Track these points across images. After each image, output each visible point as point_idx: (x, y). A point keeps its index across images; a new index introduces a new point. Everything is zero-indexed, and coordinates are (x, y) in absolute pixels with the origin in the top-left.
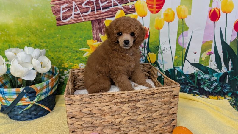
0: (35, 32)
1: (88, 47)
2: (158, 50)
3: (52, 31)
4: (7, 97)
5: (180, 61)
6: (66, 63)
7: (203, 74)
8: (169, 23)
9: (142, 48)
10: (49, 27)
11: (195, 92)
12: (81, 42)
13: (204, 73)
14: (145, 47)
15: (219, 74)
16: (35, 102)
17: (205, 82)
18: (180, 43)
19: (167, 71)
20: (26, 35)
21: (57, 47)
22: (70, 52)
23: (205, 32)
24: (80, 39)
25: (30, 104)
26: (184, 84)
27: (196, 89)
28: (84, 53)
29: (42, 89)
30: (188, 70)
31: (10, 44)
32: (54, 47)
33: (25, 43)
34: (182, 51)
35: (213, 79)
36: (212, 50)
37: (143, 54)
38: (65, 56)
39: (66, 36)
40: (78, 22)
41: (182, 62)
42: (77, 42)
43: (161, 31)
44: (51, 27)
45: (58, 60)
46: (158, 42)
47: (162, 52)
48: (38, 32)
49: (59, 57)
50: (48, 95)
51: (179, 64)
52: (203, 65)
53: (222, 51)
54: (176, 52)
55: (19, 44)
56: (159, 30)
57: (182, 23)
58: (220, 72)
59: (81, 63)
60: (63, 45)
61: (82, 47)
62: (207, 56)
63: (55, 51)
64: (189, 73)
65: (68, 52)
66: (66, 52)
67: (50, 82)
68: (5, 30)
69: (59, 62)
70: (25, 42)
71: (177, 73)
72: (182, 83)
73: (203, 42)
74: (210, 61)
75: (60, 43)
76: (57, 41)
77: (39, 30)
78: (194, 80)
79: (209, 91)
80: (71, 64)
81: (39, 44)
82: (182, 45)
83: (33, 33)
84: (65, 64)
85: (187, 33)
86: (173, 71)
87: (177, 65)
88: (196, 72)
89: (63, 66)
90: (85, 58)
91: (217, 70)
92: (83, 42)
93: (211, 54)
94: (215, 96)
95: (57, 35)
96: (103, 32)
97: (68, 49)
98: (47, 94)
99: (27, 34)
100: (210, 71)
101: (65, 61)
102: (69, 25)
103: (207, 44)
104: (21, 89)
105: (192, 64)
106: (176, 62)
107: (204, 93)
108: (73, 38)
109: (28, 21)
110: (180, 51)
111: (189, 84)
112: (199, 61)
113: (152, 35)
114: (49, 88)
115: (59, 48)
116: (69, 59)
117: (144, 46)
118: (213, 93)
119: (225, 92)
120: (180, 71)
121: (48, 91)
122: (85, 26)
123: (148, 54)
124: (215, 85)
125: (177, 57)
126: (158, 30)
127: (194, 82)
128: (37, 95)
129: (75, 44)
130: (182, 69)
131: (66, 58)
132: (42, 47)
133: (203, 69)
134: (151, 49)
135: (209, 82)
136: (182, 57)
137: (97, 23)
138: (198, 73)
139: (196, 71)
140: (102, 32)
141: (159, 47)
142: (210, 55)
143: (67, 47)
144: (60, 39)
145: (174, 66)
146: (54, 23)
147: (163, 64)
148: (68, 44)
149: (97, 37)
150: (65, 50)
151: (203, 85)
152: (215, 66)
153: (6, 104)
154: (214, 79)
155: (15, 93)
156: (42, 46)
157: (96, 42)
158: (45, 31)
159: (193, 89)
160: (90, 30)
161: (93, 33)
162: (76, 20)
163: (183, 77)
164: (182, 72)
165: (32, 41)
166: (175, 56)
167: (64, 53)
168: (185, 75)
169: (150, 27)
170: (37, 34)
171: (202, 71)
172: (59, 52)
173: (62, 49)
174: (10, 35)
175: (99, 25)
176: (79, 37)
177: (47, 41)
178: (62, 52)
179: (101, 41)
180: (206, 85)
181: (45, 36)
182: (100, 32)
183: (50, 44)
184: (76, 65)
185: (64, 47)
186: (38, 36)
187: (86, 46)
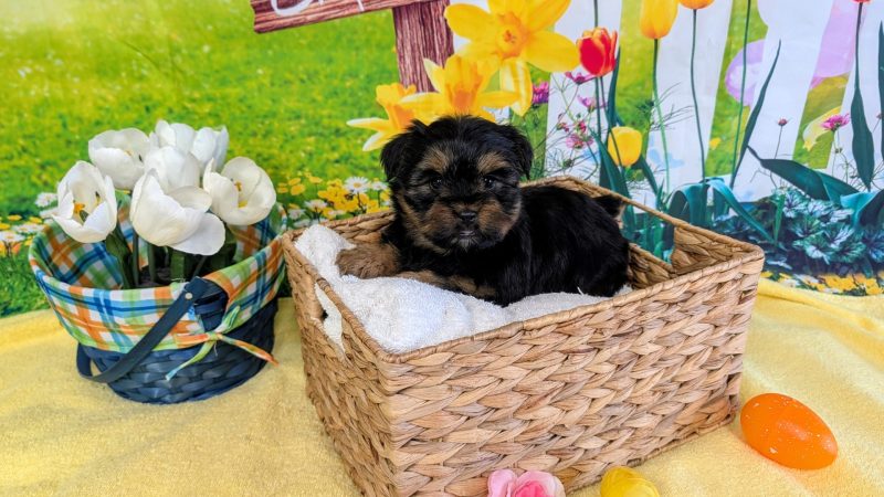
0: (166, 60)
1: (381, 113)
2: (648, 116)
3: (238, 54)
4: (120, 320)
5: (727, 154)
6: (297, 176)
7: (803, 199)
8: (695, 11)
9: (589, 111)
10: (226, 38)
11: (777, 266)
12: (352, 95)
13: (808, 197)
14: (601, 104)
15: (862, 197)
16: (224, 334)
17: (809, 229)
18: (731, 89)
19: (679, 194)
20: (132, 71)
21: (257, 117)
22: (310, 135)
23: (823, 45)
24: (348, 84)
25: (204, 344)
27: (777, 255)
28: (365, 136)
29: (245, 285)
30: (754, 184)
31: (64, 111)
32: (246, 118)
33: (129, 103)
34: (737, 119)
35: (839, 215)
36: (845, 110)
37: (593, 133)
38: (291, 152)
39: (291, 72)
40: (343, 16)
41: (732, 159)
42: (336, 93)
43: (662, 42)
44: (232, 37)
46: (649, 84)
47: (665, 123)
48: (178, 59)
49: (266, 156)
50: (262, 306)
51: (722, 165)
52: (806, 165)
53: (880, 112)
54: (714, 120)
55: (108, 110)
56: (656, 41)
57: (746, 12)
58: (866, 191)
59: (355, 174)
60: (282, 111)
61: (356, 112)
62: (823, 131)
63: (249, 132)
64: (755, 198)
65: (303, 136)
66: (293, 137)
67: (268, 257)
68: (45, 55)
70: (132, 100)
71: (714, 201)
73: (813, 82)
74: (833, 149)
75: (270, 102)
76: (256, 94)
77: (184, 51)
78: (771, 221)
79: (822, 258)
80: (313, 180)
81: (185, 108)
82: (740, 94)
83: (157, 66)
84: (290, 183)
85: (760, 49)
86: (699, 192)
87: (716, 172)
88: (780, 193)
89: (286, 191)
90: (368, 157)
91: (857, 183)
92: (360, 94)
93: (838, 126)
94: (844, 276)
95: (257, 68)
96: (438, 52)
97: (303, 121)
98: (258, 302)
99: (135, 68)
100: (831, 187)
101: (292, 169)
102: (303, 28)
103: (829, 87)
104: (176, 290)
105: (767, 164)
106: (715, 161)
107: (804, 268)
108: (322, 77)
109: (137, 16)
110: (730, 118)
111: (751, 238)
112: (792, 152)
113: (629, 60)
114: (264, 280)
115: (267, 122)
116: (306, 162)
117: (598, 103)
118: (838, 267)
119: (879, 260)
120: (724, 192)
121: (264, 291)
122: (370, 28)
123: (610, 131)
124: (844, 239)
126: (653, 42)
127: (770, 229)
128: (228, 307)
129: (330, 102)
130: (732, 185)
131: (293, 160)
132: (196, 117)
133: (805, 180)
134: (623, 112)
135: (825, 228)
136: (734, 140)
137: (415, 17)
138: (788, 196)
139: (781, 188)
140: (434, 51)
141: (652, 104)
142: (834, 130)
143: (298, 117)
144: (268, 85)
145: (704, 175)
146: (245, 19)
147: (667, 170)
148: (301, 105)
149: (415, 72)
150: (290, 126)
151: (801, 239)
152: (850, 170)
153: (115, 349)
154: (843, 217)
155: (153, 304)
156: (196, 113)
157: (410, 92)
158: (208, 56)
160: (389, 47)
161: (402, 57)
162: (334, 8)
163: (732, 213)
164: (731, 194)
165: (157, 97)
166: (712, 136)
167: (286, 141)
168: (739, 206)
169: (621, 29)
170: (175, 67)
171: (803, 189)
172: (267, 135)
173: (276, 124)
174: (68, 76)
175: (423, 23)
176: (344, 75)
177: (218, 95)
178: (277, 137)
179: (432, 89)
180: (813, 239)
181: (207, 75)
182: (429, 51)
183: (228, 104)
184: (333, 182)
185: (288, 115)
186: (179, 75)
187: (372, 110)
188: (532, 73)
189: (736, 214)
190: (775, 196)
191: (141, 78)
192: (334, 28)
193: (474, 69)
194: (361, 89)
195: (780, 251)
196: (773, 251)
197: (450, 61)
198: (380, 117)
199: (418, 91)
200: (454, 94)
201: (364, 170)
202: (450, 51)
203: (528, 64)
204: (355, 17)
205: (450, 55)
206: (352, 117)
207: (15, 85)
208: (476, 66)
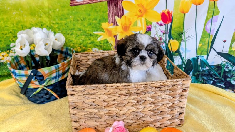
0: (47, 12)
1: (103, 30)
2: (181, 37)
3: (65, 12)
5: (205, 49)
6: (79, 46)
7: (231, 66)
8: (197, 6)
9: (163, 34)
11: (220, 86)
12: (95, 25)
13: (233, 65)
16: (44, 86)
17: (233, 75)
18: (207, 29)
19: (189, 60)
22: (83, 35)
24: (94, 22)
25: (39, 88)
26: (208, 75)
27: (221, 82)
28: (98, 37)
29: (51, 73)
30: (214, 60)
31: (23, 24)
32: (66, 29)
33: (37, 23)
34: (208, 38)
37: (164, 41)
38: (78, 40)
39: (79, 17)
40: (94, 3)
41: (207, 51)
42: (91, 24)
43: (186, 15)
44: (64, 7)
45: (70, 43)
46: (182, 27)
47: (186, 40)
48: (50, 12)
49: (71, 40)
50: (59, 80)
51: (203, 52)
52: (233, 55)
54: (201, 39)
56: (184, 14)
57: (213, 7)
59: (95, 47)
60: (76, 28)
61: (96, 30)
63: (67, 33)
64: (215, 64)
65: (81, 35)
66: (79, 35)
67: (60, 67)
68: (19, 9)
69: (71, 46)
71: (201, 63)
72: (206, 74)
75: (73, 25)
76: (69, 23)
77: (52, 10)
78: (220, 71)
80: (84, 48)
81: (51, 25)
82: (209, 31)
83: (45, 13)
84: (77, 48)
85: (217, 18)
86: (196, 60)
87: (201, 54)
88: (223, 63)
89: (76, 50)
90: (99, 43)
92: (97, 25)
95: (70, 16)
97: (82, 31)
98: (57, 79)
99: (39, 14)
101: (78, 44)
102: (83, 5)
104: (29, 72)
105: (219, 53)
106: (200, 51)
107: (230, 87)
108: (87, 19)
110: (206, 38)
111: (213, 76)
112: (228, 51)
113: (176, 20)
114: (59, 73)
115: (72, 31)
116: (82, 43)
117: (166, 32)
120: (204, 61)
121: (59, 76)
122: (101, 6)
123: (169, 40)
125: (201, 44)
127: (220, 74)
128: (45, 80)
129: (89, 26)
130: (207, 59)
131: (78, 42)
133: (232, 60)
134: (173, 35)
136: (207, 45)
137: (113, 4)
138: (226, 64)
139: (224, 62)
140: (118, 14)
141: (182, 33)
143: (80, 30)
144: (73, 21)
145: (197, 55)
146: (68, 2)
147: (185, 53)
148: (81, 27)
149: (113, 20)
150: (78, 32)
151: (230, 78)
155: (24, 75)
156: (54, 27)
157: (111, 25)
158: (58, 12)
159: (217, 82)
160: (106, 12)
161: (109, 15)
163: (207, 68)
164: (207, 62)
165: (44, 22)
167: (77, 36)
168: (209, 66)
169: (174, 10)
170: (49, 14)
171: (231, 63)
172: (72, 34)
173: (74, 32)
174: (24, 15)
175: (115, 6)
176: (93, 19)
177: (60, 23)
178: (74, 35)
179: (117, 25)
180: (234, 78)
181: (57, 17)
182: (117, 14)
183: (62, 25)
184: (89, 49)
185: (78, 29)
186: (50, 17)
187: (100, 30)
188: (146, 22)
189: (208, 68)
190: (222, 64)
191: (41, 17)
192: (91, 6)
193: (129, 20)
194: (97, 23)
195: (222, 81)
196: (220, 81)
197: (123, 17)
198: (102, 32)
199: (113, 25)
200: (123, 27)
201: (97, 46)
202: (123, 14)
203: (145, 19)
204: (97, 3)
205: (123, 15)
206: (95, 31)
207: (12, 17)
208: (130, 19)
